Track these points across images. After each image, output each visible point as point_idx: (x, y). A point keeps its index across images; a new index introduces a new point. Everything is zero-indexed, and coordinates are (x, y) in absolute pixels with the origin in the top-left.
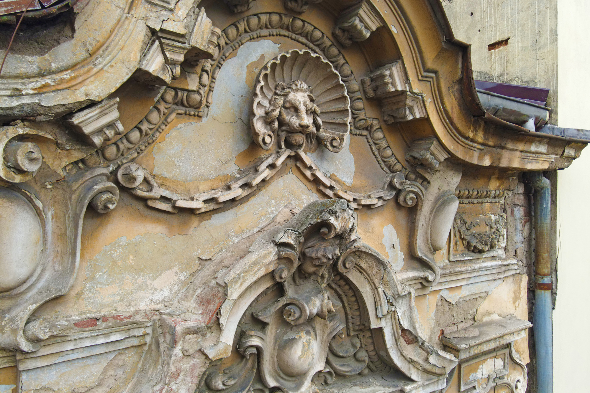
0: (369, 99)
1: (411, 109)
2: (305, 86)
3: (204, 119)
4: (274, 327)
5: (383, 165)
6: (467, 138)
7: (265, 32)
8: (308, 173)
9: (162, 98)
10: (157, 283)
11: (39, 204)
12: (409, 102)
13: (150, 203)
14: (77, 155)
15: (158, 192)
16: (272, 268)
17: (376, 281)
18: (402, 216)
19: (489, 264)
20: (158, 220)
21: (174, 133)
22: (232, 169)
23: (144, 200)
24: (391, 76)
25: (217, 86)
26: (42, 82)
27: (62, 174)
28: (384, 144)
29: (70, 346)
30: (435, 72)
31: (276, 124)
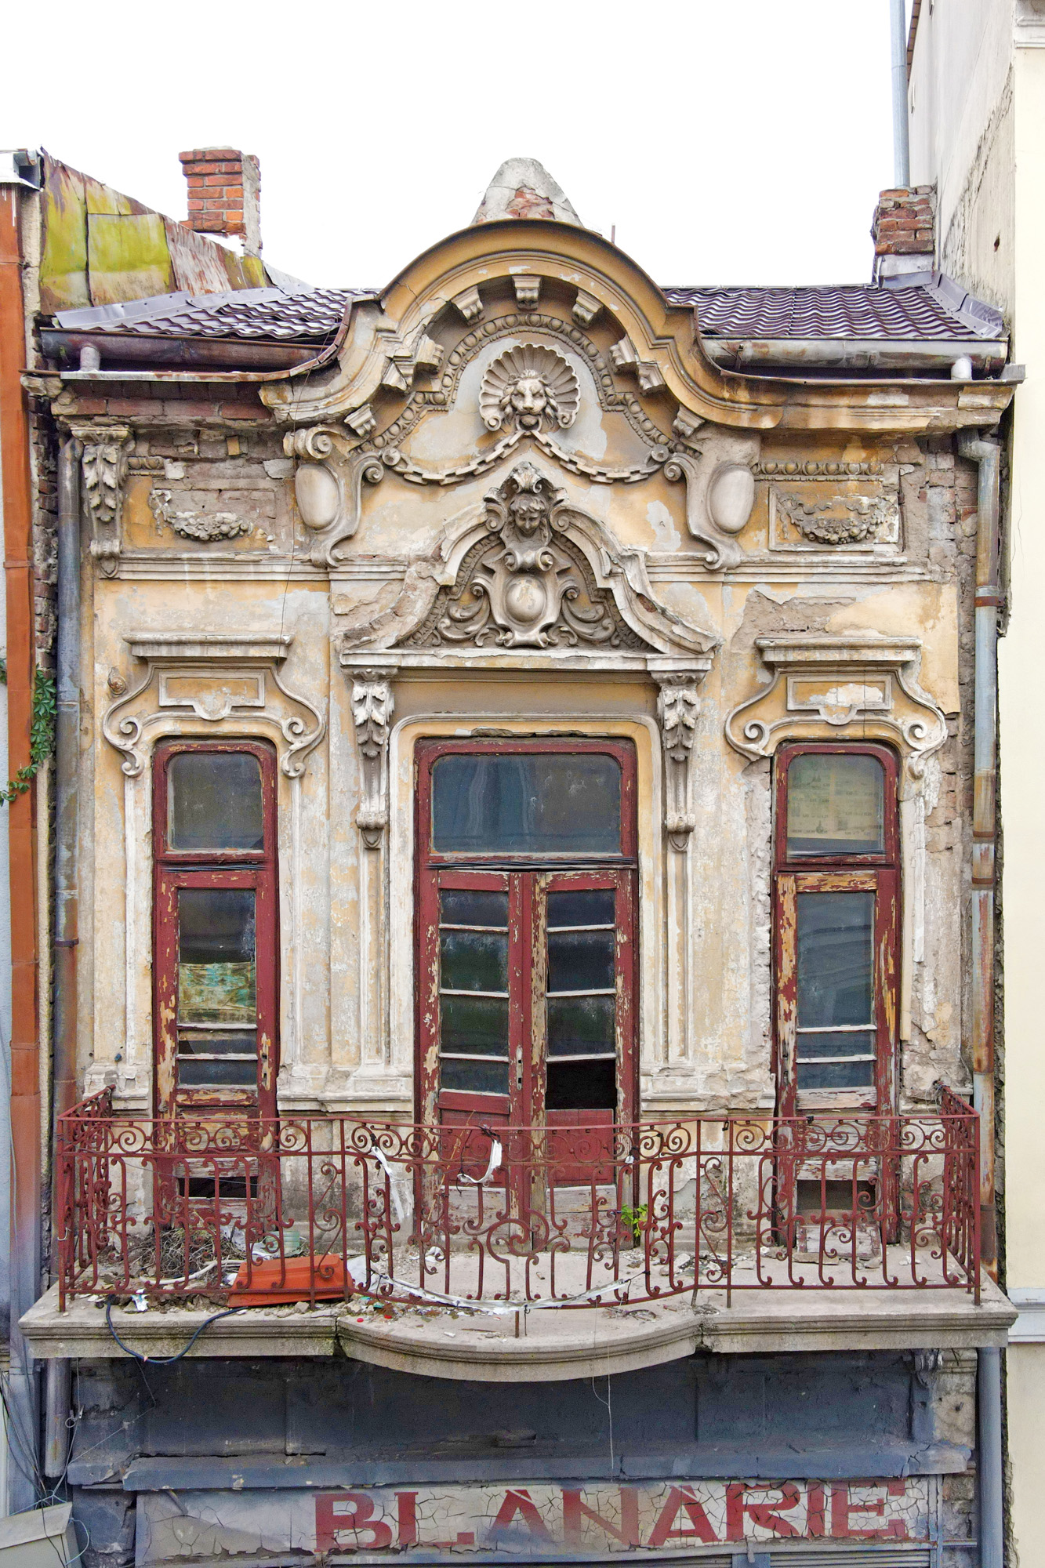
0: (616, 374)
1: (647, 378)
2: (533, 373)
3: (450, 413)
4: (503, 577)
5: (645, 438)
6: (723, 399)
7: (505, 332)
8: (546, 450)
9: (414, 400)
10: (414, 537)
11: (336, 476)
12: (642, 372)
13: (406, 476)
14: (355, 443)
15: (411, 468)
16: (483, 519)
17: (597, 542)
18: (675, 492)
19: (847, 558)
20: (414, 490)
21: (425, 426)
22: (474, 449)
23: (401, 474)
24: (620, 350)
25: (462, 385)
26: (328, 400)
27: (348, 456)
28: (641, 417)
29: (356, 569)
30: (672, 338)
31: (509, 410)
